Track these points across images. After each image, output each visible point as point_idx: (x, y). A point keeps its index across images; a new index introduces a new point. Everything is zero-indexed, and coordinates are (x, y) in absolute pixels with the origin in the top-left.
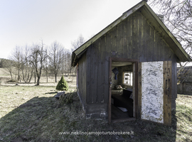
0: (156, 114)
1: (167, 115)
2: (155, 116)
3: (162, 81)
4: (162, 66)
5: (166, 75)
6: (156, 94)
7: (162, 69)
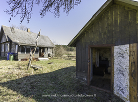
0: (124, 93)
1: (133, 98)
2: (123, 94)
3: (128, 63)
4: (128, 49)
5: (132, 57)
6: (123, 75)
7: (128, 51)
